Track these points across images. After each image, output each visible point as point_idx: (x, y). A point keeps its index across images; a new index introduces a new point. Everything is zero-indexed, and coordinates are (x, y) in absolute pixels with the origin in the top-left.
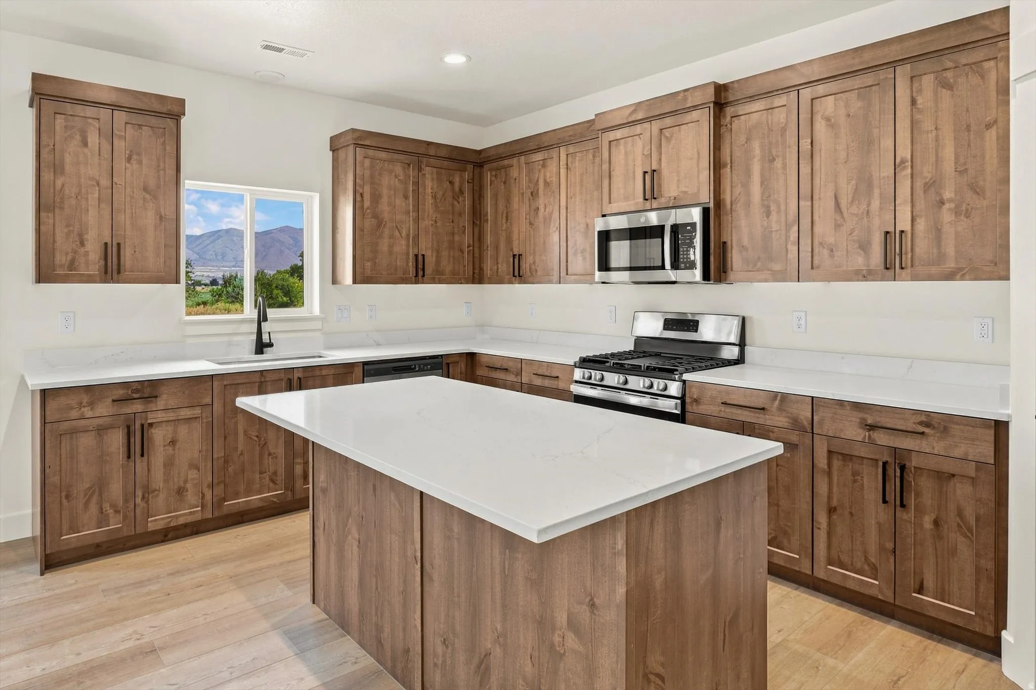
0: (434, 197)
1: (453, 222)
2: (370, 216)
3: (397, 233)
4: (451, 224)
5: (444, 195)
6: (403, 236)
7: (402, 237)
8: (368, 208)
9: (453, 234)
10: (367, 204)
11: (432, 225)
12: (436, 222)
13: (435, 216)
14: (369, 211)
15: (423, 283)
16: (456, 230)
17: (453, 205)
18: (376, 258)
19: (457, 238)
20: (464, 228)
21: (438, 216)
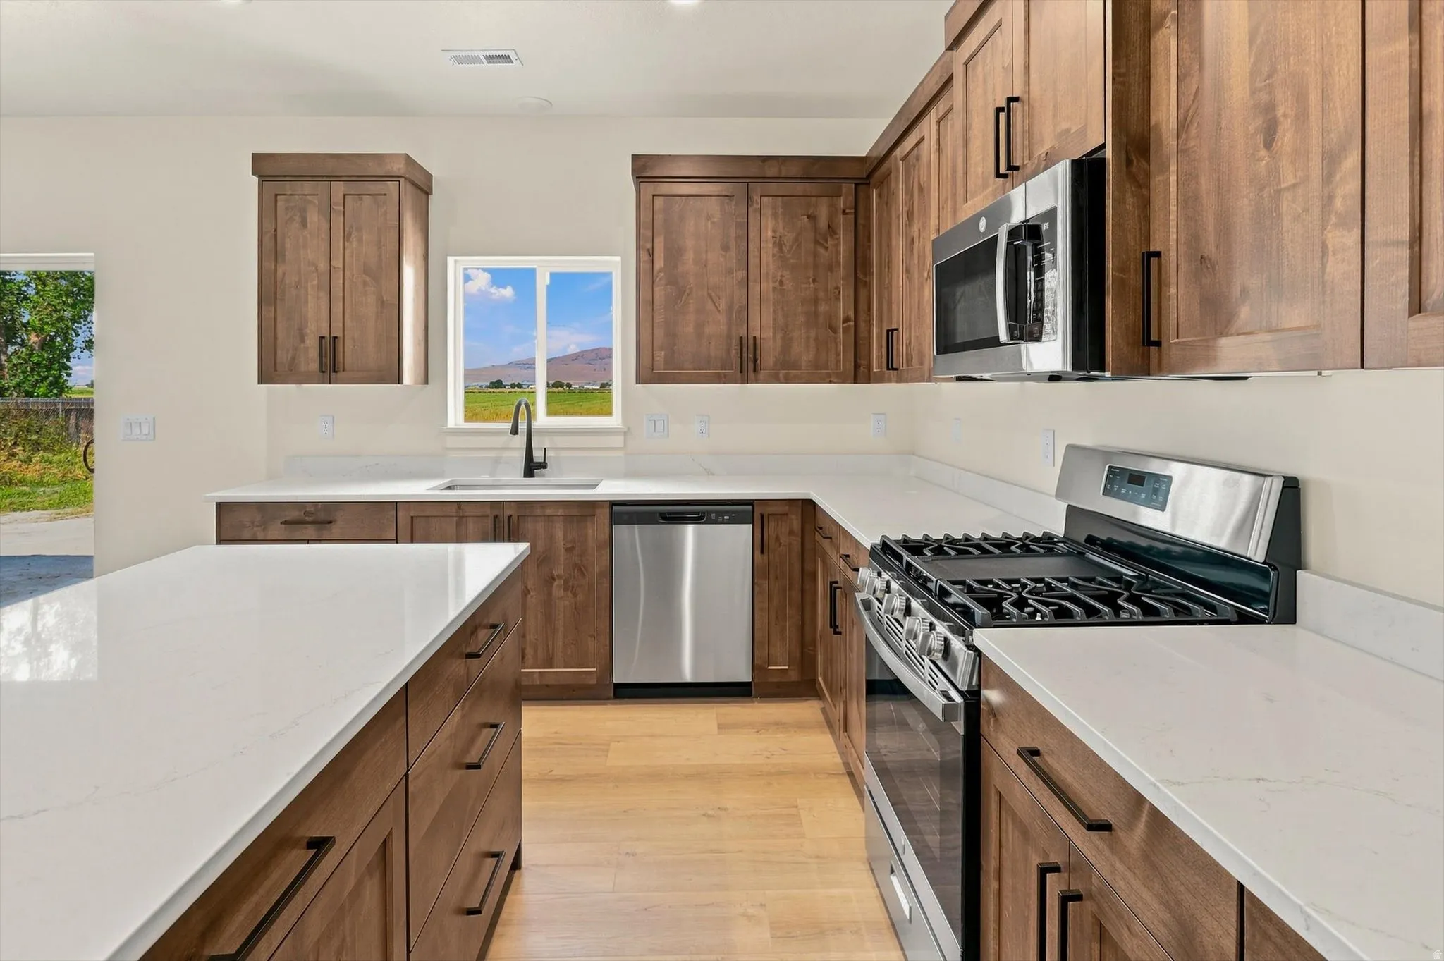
0: (779, 244)
1: (814, 281)
2: (663, 282)
3: (710, 306)
4: (812, 285)
5: (796, 240)
6: (720, 309)
7: (719, 311)
8: (660, 271)
9: (816, 301)
10: (659, 263)
11: (774, 289)
12: (781, 283)
13: (779, 274)
14: (663, 274)
15: (757, 381)
16: (821, 294)
17: (815, 255)
18: (675, 345)
19: (823, 308)
20: (837, 291)
21: (787, 274)
